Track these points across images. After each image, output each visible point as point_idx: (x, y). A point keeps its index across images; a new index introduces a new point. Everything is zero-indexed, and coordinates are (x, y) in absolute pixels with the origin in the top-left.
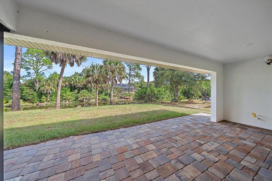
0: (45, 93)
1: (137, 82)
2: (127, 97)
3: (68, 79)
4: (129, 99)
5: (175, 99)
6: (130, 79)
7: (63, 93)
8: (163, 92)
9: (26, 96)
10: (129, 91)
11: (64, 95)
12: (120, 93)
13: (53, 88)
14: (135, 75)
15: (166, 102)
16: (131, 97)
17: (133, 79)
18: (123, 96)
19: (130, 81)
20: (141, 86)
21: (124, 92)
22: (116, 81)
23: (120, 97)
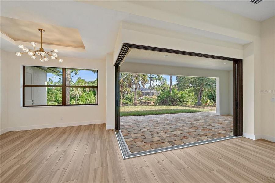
0: (74, 97)
1: (159, 85)
2: (148, 102)
3: (91, 84)
4: (150, 103)
5: (198, 102)
6: (151, 82)
7: (88, 97)
8: (187, 96)
9: (59, 100)
10: (150, 95)
11: (89, 99)
12: (140, 97)
13: (80, 93)
14: (157, 77)
15: (190, 105)
16: (152, 102)
17: (155, 82)
18: (144, 101)
19: (151, 85)
20: (164, 89)
21: (145, 97)
22: (139, 85)
23: (141, 102)
